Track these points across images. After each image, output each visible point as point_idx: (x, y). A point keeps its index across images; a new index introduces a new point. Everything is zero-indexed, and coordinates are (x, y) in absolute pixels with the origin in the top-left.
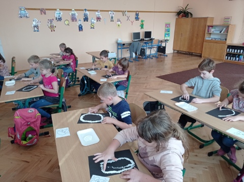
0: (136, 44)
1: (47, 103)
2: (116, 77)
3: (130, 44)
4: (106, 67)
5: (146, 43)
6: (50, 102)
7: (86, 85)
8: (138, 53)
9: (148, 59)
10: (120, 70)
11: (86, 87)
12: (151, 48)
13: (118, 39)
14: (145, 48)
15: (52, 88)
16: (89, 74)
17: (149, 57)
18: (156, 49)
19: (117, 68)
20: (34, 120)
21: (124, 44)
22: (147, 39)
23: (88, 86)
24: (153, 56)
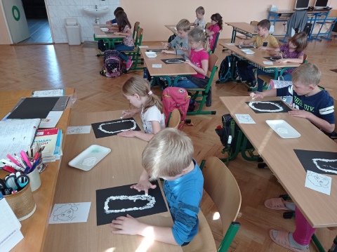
0: (300, 15)
1: (193, 84)
2: (285, 61)
3: (290, 15)
4: (265, 44)
5: (316, 14)
6: (196, 84)
7: (229, 69)
8: (301, 30)
9: (314, 41)
10: (291, 51)
11: (228, 72)
12: (323, 23)
13: (271, 6)
14: (313, 22)
15: (201, 67)
16: (243, 52)
17: (315, 38)
18: (328, 26)
19: (288, 47)
20: (184, 102)
21: (280, 15)
22: (319, 8)
23: (231, 71)
24: (322, 37)
